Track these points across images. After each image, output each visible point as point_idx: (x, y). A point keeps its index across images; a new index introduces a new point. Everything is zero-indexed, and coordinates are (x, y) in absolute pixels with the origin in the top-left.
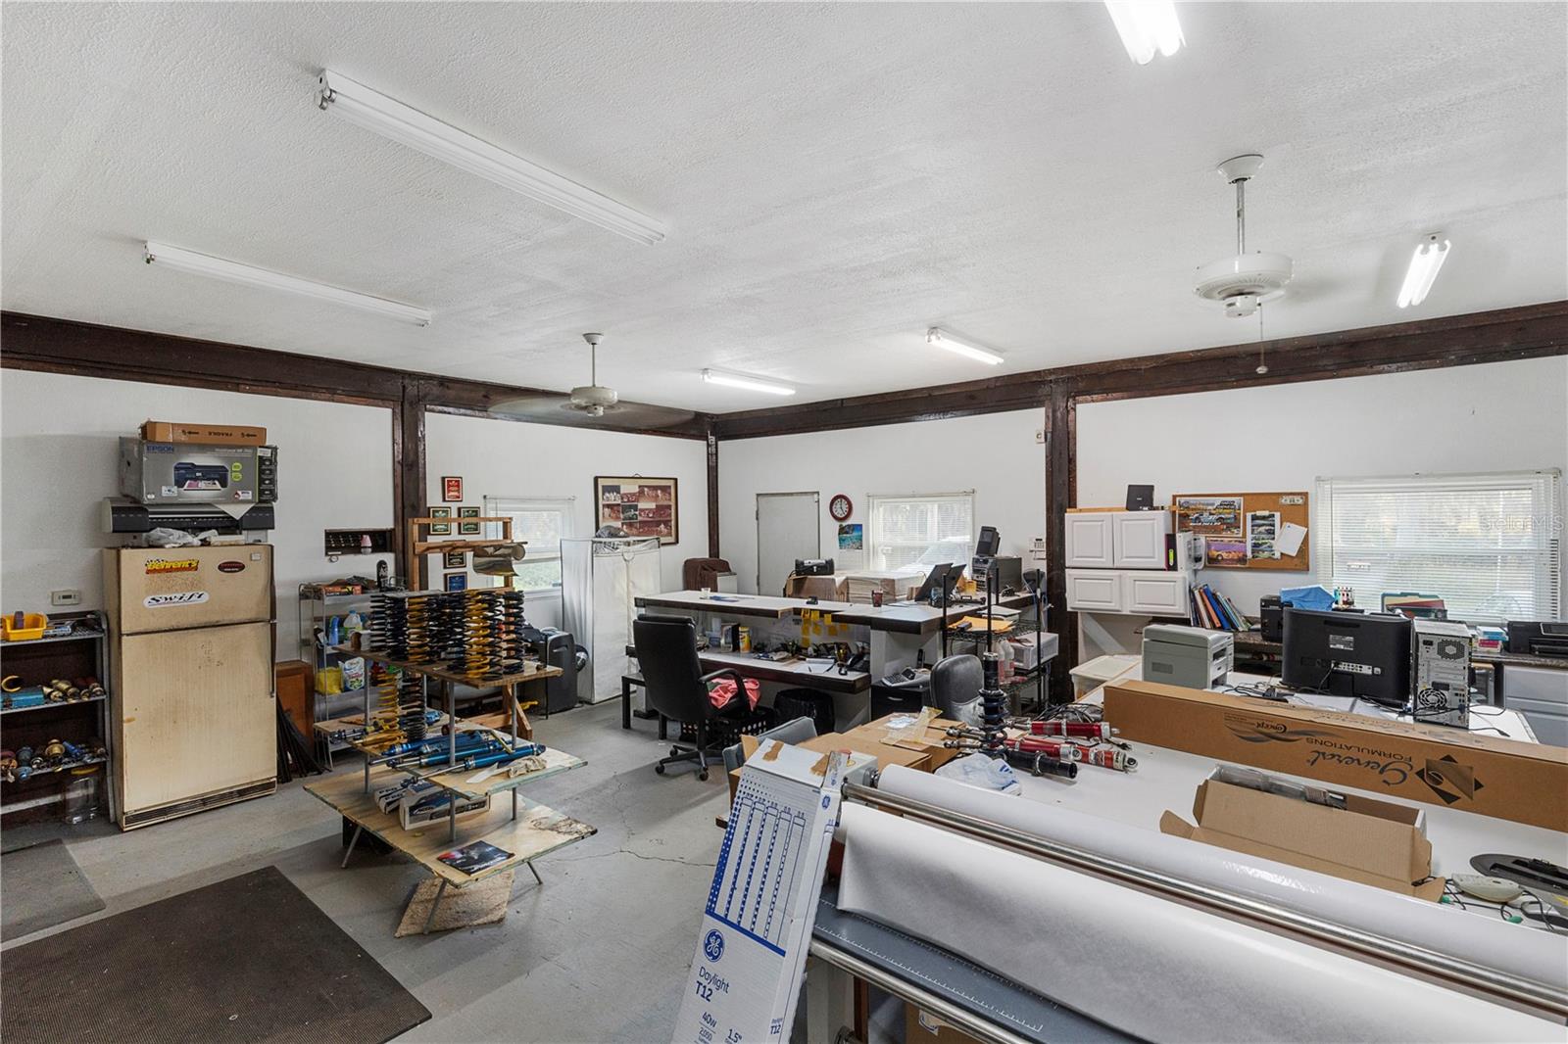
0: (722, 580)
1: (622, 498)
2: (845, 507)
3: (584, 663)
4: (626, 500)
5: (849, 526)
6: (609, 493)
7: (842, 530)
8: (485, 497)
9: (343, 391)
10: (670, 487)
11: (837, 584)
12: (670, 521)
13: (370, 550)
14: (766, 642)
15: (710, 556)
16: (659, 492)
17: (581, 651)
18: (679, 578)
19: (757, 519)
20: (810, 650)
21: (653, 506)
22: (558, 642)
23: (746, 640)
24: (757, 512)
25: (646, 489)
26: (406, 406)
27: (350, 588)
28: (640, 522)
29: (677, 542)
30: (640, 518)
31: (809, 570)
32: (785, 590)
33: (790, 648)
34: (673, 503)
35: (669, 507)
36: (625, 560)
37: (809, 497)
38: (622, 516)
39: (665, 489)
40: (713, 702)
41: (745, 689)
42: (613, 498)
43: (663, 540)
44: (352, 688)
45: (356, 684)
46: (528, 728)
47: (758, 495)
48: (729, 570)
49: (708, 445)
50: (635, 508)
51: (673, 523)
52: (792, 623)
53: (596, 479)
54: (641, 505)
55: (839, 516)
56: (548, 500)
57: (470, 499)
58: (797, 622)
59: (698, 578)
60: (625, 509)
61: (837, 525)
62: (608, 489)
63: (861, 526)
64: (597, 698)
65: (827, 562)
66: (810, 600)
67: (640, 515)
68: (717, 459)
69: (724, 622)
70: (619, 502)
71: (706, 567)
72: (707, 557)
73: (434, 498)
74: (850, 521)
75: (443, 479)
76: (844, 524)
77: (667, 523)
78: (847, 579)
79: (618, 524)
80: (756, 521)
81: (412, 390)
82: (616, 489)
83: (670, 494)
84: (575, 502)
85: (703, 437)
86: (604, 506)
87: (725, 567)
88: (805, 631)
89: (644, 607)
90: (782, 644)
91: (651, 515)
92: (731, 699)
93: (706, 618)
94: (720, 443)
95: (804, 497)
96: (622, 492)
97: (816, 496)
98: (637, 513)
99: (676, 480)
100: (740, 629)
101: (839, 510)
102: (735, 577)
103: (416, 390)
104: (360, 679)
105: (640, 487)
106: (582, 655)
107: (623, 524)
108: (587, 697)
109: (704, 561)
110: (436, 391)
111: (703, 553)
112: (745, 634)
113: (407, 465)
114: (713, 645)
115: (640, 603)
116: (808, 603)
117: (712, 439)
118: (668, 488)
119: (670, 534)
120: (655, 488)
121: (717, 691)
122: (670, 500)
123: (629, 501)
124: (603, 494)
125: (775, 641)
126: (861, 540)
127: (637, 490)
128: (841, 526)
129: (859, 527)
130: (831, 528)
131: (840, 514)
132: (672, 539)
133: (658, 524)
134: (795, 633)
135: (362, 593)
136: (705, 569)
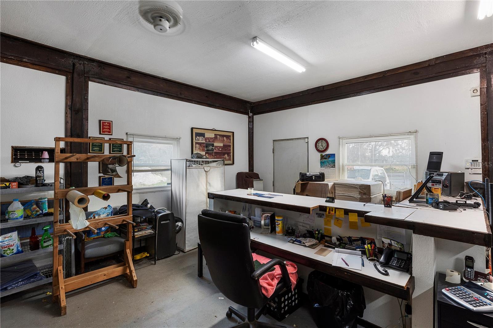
0: (255, 183)
1: (206, 140)
2: (325, 145)
3: (180, 228)
4: (208, 141)
5: (327, 155)
6: (199, 136)
7: (322, 157)
8: (127, 134)
9: (28, 60)
10: (230, 136)
11: (330, 187)
12: (230, 153)
13: (48, 160)
14: (294, 228)
15: (249, 171)
16: (225, 138)
17: (179, 222)
18: (233, 181)
19: (273, 153)
20: (334, 239)
21: (222, 145)
22: (165, 217)
23: (280, 226)
24: (273, 149)
25: (218, 136)
26: (75, 75)
27: (7, 184)
28: (215, 153)
29: (233, 163)
30: (215, 151)
31: (310, 178)
32: (294, 190)
33: (316, 235)
34: (231, 144)
35: (230, 146)
36: (205, 171)
37: (302, 141)
38: (206, 149)
39: (228, 137)
40: (264, 292)
41: (288, 274)
42: (201, 140)
43: (226, 162)
44: (6, 255)
45: (8, 252)
46: (135, 279)
47: (274, 141)
48: (259, 178)
49: (249, 117)
50: (213, 145)
51: (232, 154)
52: (316, 216)
53: (192, 129)
54: (216, 144)
55: (321, 149)
56: (165, 138)
57: (117, 134)
58: (320, 216)
59: (244, 182)
60: (208, 146)
61: (319, 155)
62: (198, 135)
63: (334, 155)
64: (187, 249)
65: (320, 174)
66: (328, 199)
67: (215, 149)
68: (253, 124)
69: (264, 211)
70: (204, 142)
71: (248, 176)
72: (248, 171)
73: (93, 131)
74: (328, 152)
75: (100, 121)
76: (324, 154)
77: (229, 154)
78: (334, 184)
79: (203, 153)
80: (273, 154)
81: (79, 67)
82: (203, 135)
83: (230, 140)
84: (180, 140)
85: (246, 113)
86: (196, 143)
87: (257, 177)
88: (327, 223)
89: (213, 198)
90: (308, 231)
91: (220, 150)
92: (278, 284)
93: (251, 207)
94: (254, 116)
95: (299, 141)
96: (206, 137)
97: (306, 139)
98: (214, 148)
99: (233, 133)
100: (276, 218)
101: (321, 147)
102: (262, 182)
103: (83, 67)
104: (11, 248)
105: (215, 135)
106: (179, 224)
107: (206, 153)
108: (182, 247)
109: (246, 173)
110: (95, 69)
111: (246, 169)
112: (280, 222)
113: (75, 111)
114: (257, 227)
115: (211, 196)
116: (326, 201)
117: (251, 114)
118: (229, 136)
119: (230, 160)
120: (223, 136)
121: (266, 279)
122: (230, 142)
123: (209, 141)
124: (196, 137)
125: (301, 228)
126: (334, 162)
127: (213, 136)
128: (321, 155)
129: (333, 155)
130: (315, 157)
131: (321, 148)
132: (231, 162)
133: (224, 154)
134: (319, 223)
135: (19, 187)
136: (247, 178)
